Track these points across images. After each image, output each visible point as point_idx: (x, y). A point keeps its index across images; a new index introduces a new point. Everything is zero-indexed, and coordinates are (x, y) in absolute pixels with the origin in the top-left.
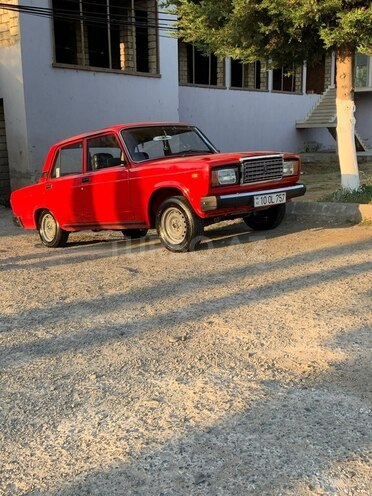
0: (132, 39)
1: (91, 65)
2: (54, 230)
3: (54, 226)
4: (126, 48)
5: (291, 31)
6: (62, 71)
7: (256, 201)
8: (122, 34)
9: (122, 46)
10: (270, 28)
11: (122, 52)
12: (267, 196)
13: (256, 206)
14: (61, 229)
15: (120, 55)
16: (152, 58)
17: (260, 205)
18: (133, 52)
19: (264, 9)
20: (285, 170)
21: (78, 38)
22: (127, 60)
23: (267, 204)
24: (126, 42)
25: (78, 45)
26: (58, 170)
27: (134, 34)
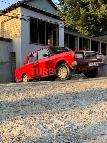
0: (52, 38)
1: (40, 44)
2: (27, 80)
3: (27, 79)
4: (50, 41)
5: (98, 20)
6: (32, 45)
7: (89, 64)
8: (49, 37)
9: (49, 40)
10: (92, 19)
11: (49, 42)
12: (93, 63)
13: (89, 66)
14: (29, 79)
15: (48, 43)
16: (57, 43)
17: (90, 66)
18: (52, 42)
19: (90, 13)
20: (98, 58)
21: (37, 39)
22: (50, 44)
23: (93, 66)
24: (50, 39)
25: (37, 41)
26: (29, 62)
27: (52, 37)
